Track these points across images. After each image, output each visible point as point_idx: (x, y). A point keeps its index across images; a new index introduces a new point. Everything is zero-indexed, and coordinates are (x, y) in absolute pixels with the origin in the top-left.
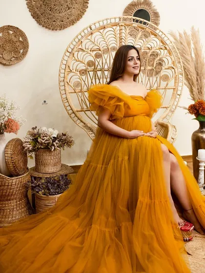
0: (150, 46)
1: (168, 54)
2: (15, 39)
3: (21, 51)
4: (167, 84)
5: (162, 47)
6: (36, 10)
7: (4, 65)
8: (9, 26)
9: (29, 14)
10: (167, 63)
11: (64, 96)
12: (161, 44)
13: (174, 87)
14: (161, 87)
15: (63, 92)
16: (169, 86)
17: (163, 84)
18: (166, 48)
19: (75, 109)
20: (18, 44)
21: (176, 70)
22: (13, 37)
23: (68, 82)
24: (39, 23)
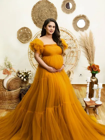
0: (66, 39)
1: (74, 42)
2: (27, 32)
3: (29, 37)
4: (73, 55)
5: (71, 39)
6: (36, 20)
7: (23, 43)
8: (24, 27)
9: (33, 22)
10: (73, 46)
11: (30, 59)
12: (71, 38)
13: (76, 56)
14: (71, 56)
15: (30, 57)
16: (74, 55)
17: (72, 54)
18: (73, 40)
19: (34, 64)
20: (28, 34)
21: (77, 49)
22: (26, 32)
23: (32, 53)
24: (37, 26)
